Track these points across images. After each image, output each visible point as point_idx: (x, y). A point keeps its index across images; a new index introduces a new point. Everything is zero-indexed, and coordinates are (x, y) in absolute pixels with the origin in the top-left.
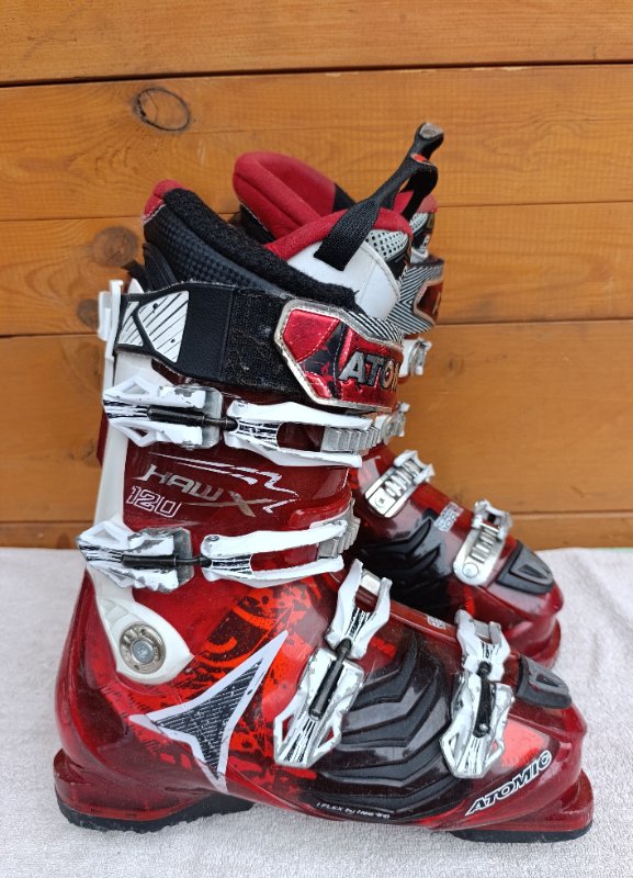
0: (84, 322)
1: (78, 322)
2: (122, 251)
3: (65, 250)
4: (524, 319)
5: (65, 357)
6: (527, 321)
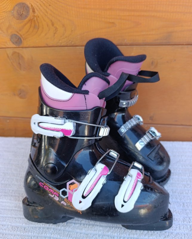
0: (13, 43)
1: (11, 43)
2: (24, 13)
3: (4, 13)
4: (185, 44)
5: (8, 56)
6: (186, 45)
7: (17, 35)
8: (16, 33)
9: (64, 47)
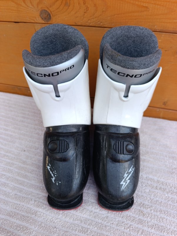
7: (47, 11)
8: (46, 9)
9: (92, 28)
